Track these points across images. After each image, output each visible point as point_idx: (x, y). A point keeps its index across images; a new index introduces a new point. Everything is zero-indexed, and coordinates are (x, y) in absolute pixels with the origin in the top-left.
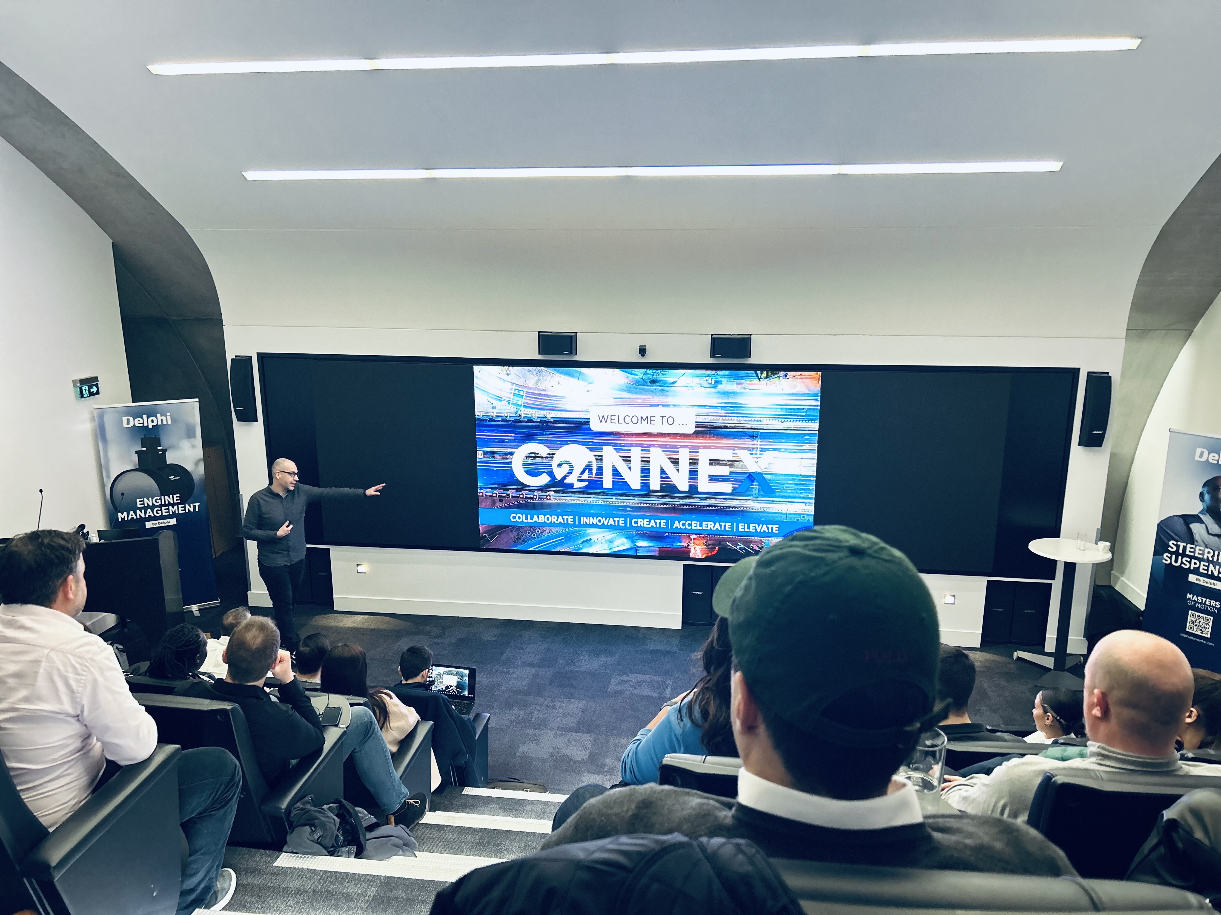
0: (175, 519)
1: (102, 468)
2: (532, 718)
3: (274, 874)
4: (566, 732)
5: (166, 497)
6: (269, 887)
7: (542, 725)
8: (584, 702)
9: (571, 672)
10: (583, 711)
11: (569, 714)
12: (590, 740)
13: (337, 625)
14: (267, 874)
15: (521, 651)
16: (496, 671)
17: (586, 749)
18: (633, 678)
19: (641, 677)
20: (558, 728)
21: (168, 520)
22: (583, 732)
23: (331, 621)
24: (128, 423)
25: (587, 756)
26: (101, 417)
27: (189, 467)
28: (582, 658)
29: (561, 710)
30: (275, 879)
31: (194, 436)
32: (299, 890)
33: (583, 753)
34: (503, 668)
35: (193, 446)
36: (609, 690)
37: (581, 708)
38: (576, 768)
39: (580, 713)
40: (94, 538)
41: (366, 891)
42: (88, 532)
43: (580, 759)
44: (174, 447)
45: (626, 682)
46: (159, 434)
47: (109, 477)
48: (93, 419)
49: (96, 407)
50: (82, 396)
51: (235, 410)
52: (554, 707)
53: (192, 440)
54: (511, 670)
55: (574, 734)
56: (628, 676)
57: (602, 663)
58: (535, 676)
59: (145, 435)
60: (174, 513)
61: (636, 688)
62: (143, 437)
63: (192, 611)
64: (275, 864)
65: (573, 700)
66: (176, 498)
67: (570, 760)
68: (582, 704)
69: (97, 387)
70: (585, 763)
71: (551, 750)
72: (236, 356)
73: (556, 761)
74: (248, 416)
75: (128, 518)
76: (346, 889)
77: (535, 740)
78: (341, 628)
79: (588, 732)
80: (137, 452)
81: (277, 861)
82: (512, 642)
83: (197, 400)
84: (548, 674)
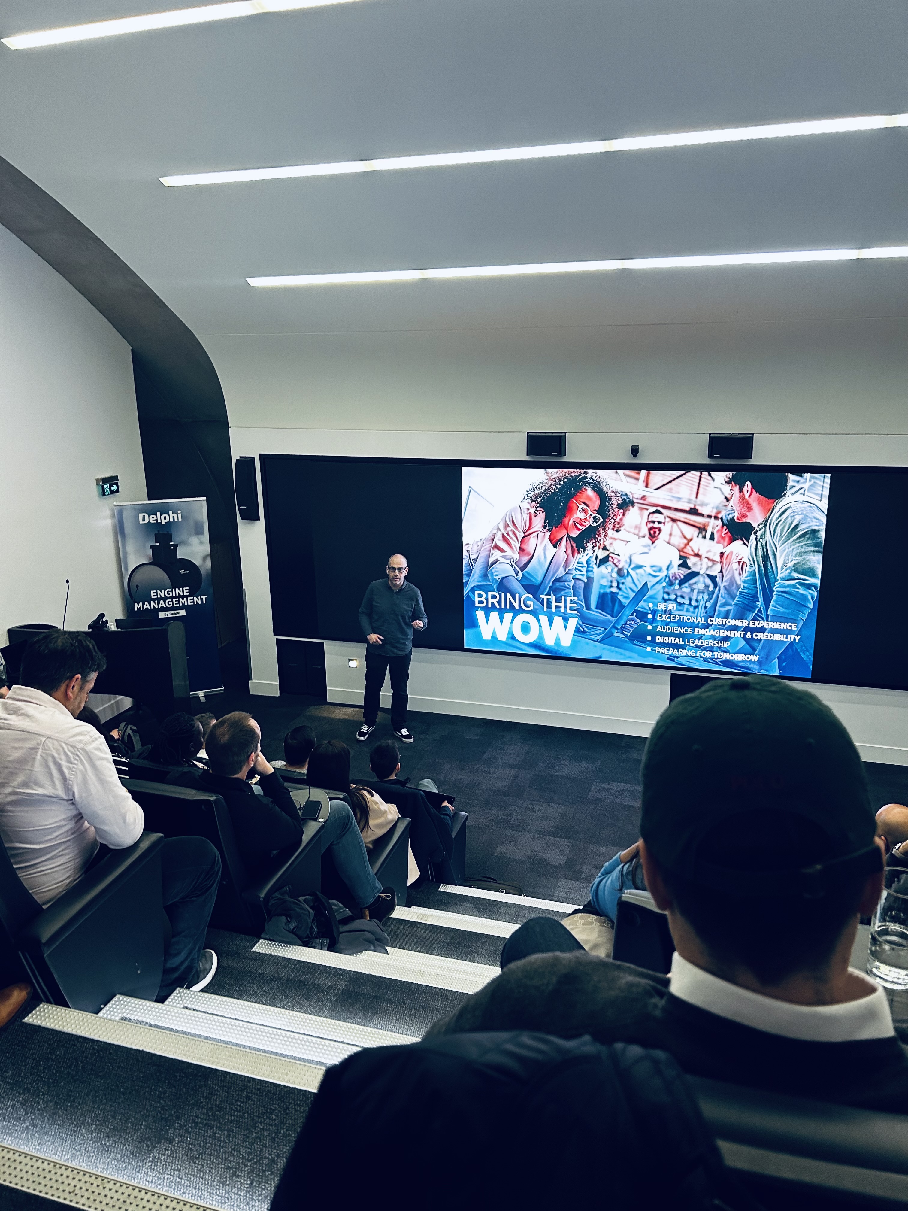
0: (184, 611)
1: (121, 562)
2: (511, 819)
3: (251, 959)
4: (545, 835)
5: (177, 589)
6: (247, 971)
7: (520, 827)
8: (563, 807)
9: (551, 776)
10: (563, 815)
11: (547, 818)
12: (568, 846)
13: (330, 716)
14: (245, 958)
15: (502, 751)
16: (477, 770)
17: (563, 854)
18: (614, 786)
19: (623, 786)
20: (537, 831)
21: (178, 611)
22: (561, 837)
23: (324, 712)
24: (144, 520)
25: (565, 861)
26: (120, 513)
27: (197, 562)
28: (562, 762)
29: (540, 814)
30: (253, 964)
31: (202, 533)
32: (274, 977)
33: (561, 857)
34: (485, 768)
35: (201, 543)
36: (589, 797)
37: (559, 813)
38: (552, 873)
39: (559, 818)
40: (112, 627)
41: (335, 984)
42: (107, 621)
43: (557, 864)
44: (184, 543)
45: (608, 790)
46: (170, 530)
47: (126, 569)
48: (113, 516)
49: (115, 504)
50: (104, 494)
51: (240, 509)
52: (533, 810)
53: (201, 536)
54: (492, 770)
55: (552, 839)
56: (609, 784)
57: (583, 769)
58: (516, 777)
59: (159, 531)
60: (184, 604)
61: (617, 797)
62: (157, 532)
63: (199, 697)
64: (254, 950)
65: (553, 805)
66: (185, 591)
67: (547, 864)
68: (561, 809)
69: (117, 485)
70: (562, 868)
71: (529, 853)
72: (240, 457)
73: (533, 863)
74: (251, 516)
75: (143, 608)
76: (317, 980)
77: (513, 841)
78: (333, 719)
79: (567, 837)
80: (151, 547)
81: (255, 947)
82: (494, 742)
83: (205, 498)
84: (529, 776)
